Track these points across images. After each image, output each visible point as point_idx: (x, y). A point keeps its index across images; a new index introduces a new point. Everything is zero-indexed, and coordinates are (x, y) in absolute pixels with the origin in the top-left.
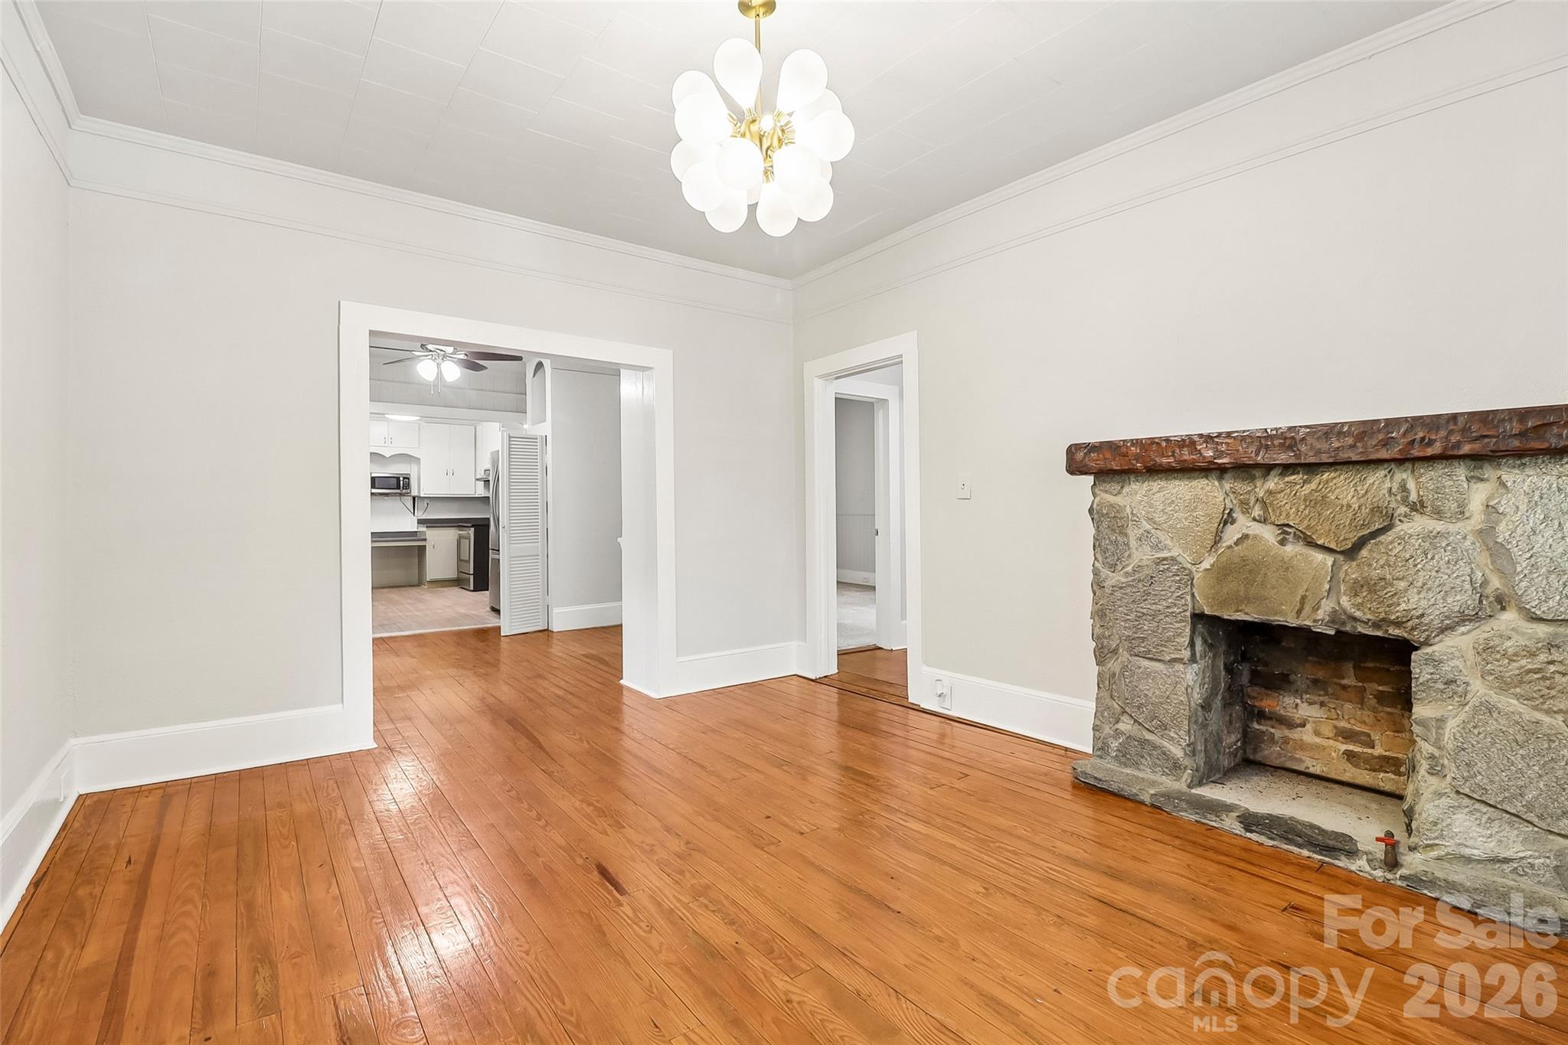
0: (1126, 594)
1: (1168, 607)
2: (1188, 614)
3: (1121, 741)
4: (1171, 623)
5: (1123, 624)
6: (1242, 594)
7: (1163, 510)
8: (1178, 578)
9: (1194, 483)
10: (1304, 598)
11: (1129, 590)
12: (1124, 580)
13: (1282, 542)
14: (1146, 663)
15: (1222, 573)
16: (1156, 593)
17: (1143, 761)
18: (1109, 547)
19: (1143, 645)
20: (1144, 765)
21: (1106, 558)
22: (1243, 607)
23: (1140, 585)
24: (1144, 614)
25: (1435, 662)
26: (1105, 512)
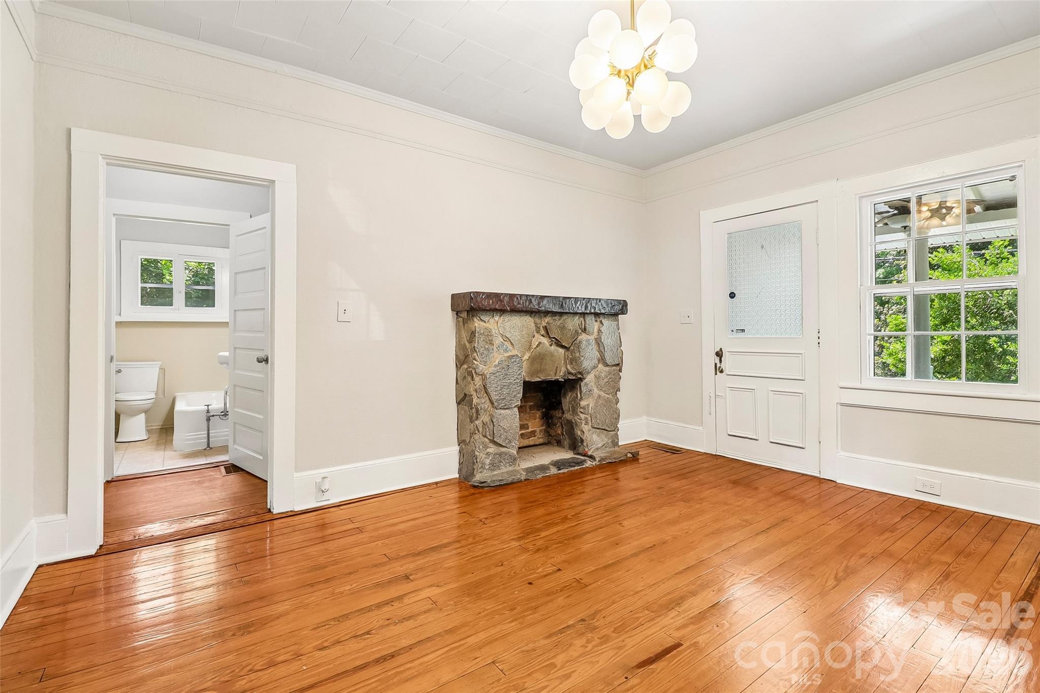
0: (496, 377)
1: (514, 380)
2: (522, 382)
3: (491, 458)
4: (515, 388)
5: (494, 393)
6: (539, 369)
7: (510, 331)
8: (519, 365)
9: (522, 318)
10: (557, 367)
11: (498, 374)
12: (495, 369)
13: (551, 345)
14: (503, 411)
15: (533, 360)
16: (510, 373)
17: (501, 464)
18: (484, 352)
19: (503, 402)
20: (502, 466)
21: (483, 358)
22: (539, 375)
23: (503, 371)
24: (504, 386)
25: (586, 384)
26: (482, 332)
